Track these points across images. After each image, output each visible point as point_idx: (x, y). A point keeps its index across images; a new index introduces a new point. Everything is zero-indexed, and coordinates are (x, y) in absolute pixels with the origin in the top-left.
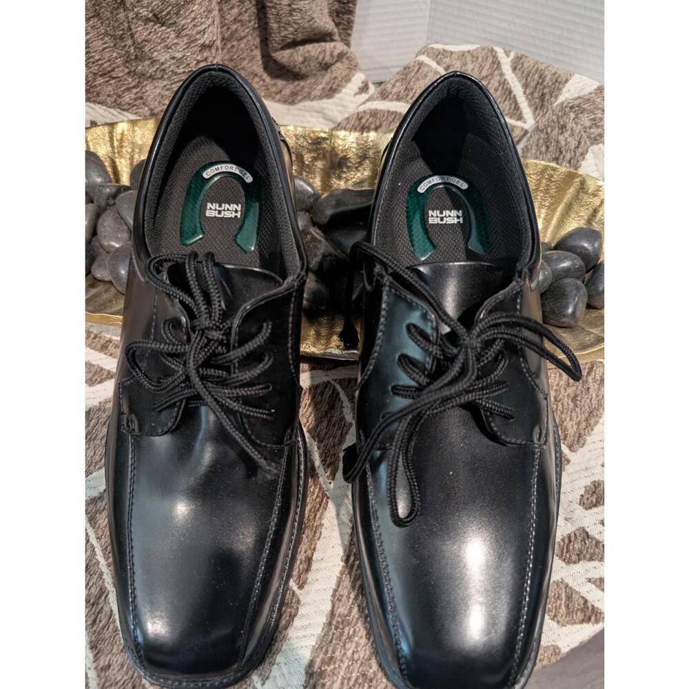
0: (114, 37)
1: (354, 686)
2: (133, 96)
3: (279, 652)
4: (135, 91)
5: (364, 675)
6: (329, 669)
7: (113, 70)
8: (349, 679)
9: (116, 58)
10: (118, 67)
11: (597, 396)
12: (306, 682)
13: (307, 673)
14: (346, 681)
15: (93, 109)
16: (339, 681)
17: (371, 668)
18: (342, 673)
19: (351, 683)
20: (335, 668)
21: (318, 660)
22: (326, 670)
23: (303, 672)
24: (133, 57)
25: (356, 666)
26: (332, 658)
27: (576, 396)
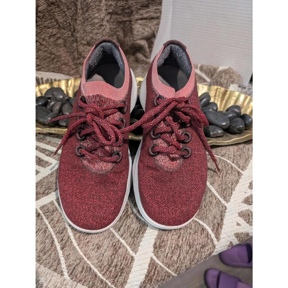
0: (70, 52)
1: (174, 249)
2: (74, 72)
3: (141, 242)
4: (75, 70)
5: (178, 245)
6: (163, 245)
7: (68, 63)
8: (172, 247)
9: (70, 59)
10: (70, 62)
11: (248, 154)
12: (154, 251)
13: (154, 247)
14: (170, 248)
15: (60, 76)
16: (168, 248)
17: (179, 242)
18: (168, 245)
19: (173, 249)
20: (165, 244)
21: (158, 242)
22: (162, 245)
23: (152, 247)
24: (76, 59)
25: (174, 242)
26: (163, 241)
27: (240, 155)
